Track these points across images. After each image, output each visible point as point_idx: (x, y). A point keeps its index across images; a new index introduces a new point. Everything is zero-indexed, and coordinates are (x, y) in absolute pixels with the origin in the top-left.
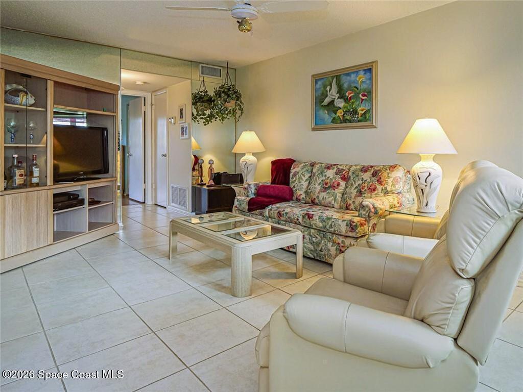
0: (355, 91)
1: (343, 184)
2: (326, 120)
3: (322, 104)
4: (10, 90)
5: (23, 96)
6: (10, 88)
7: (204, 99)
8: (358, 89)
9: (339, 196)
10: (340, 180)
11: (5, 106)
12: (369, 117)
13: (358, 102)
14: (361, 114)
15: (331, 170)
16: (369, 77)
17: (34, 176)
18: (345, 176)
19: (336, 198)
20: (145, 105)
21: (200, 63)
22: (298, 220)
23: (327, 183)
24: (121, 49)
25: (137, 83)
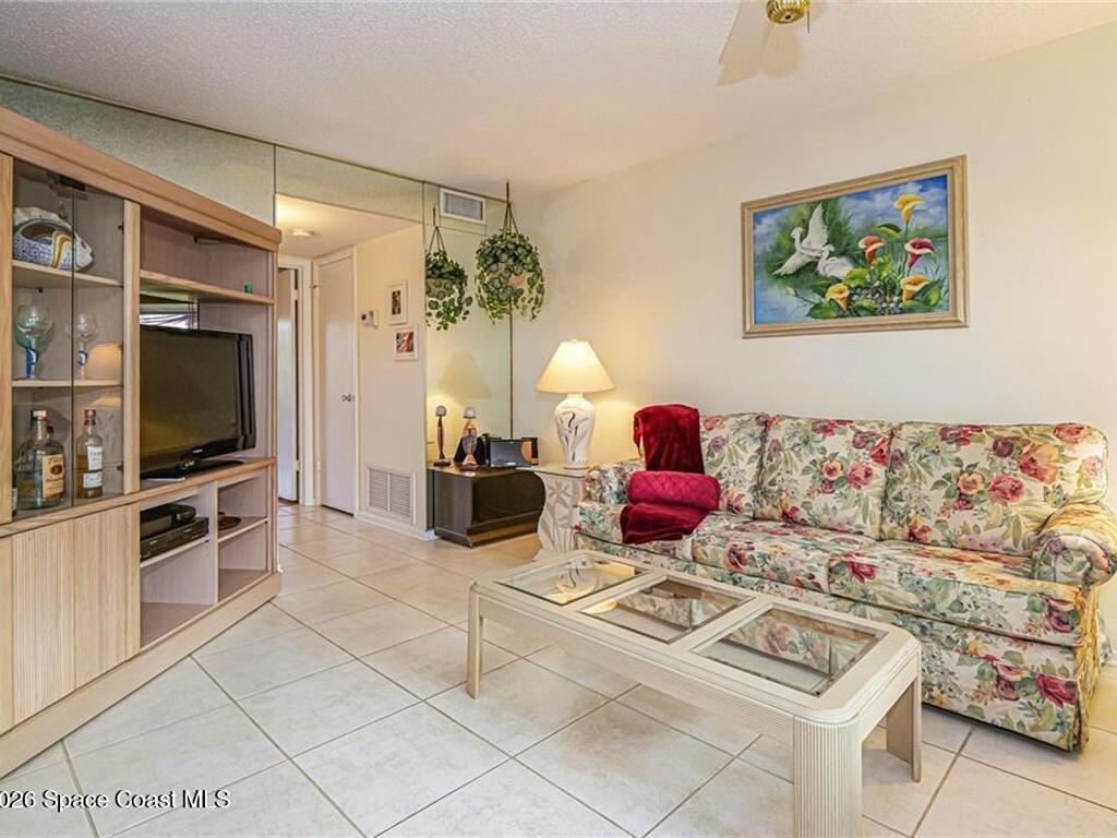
0: (889, 235)
1: (879, 471)
2: (790, 310)
3: (776, 272)
4: (26, 223)
5: (63, 240)
6: (26, 219)
7: (443, 271)
8: (897, 230)
9: (874, 504)
10: (871, 460)
11: (14, 267)
12: (940, 298)
13: (900, 263)
14: (910, 292)
15: (836, 436)
16: (942, 197)
17: (90, 468)
18: (882, 451)
19: (866, 507)
20: (296, 287)
21: (440, 186)
22: (812, 577)
23: (835, 469)
24: (275, 145)
25: (295, 234)
